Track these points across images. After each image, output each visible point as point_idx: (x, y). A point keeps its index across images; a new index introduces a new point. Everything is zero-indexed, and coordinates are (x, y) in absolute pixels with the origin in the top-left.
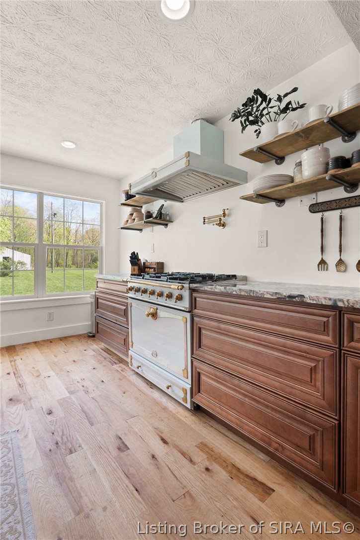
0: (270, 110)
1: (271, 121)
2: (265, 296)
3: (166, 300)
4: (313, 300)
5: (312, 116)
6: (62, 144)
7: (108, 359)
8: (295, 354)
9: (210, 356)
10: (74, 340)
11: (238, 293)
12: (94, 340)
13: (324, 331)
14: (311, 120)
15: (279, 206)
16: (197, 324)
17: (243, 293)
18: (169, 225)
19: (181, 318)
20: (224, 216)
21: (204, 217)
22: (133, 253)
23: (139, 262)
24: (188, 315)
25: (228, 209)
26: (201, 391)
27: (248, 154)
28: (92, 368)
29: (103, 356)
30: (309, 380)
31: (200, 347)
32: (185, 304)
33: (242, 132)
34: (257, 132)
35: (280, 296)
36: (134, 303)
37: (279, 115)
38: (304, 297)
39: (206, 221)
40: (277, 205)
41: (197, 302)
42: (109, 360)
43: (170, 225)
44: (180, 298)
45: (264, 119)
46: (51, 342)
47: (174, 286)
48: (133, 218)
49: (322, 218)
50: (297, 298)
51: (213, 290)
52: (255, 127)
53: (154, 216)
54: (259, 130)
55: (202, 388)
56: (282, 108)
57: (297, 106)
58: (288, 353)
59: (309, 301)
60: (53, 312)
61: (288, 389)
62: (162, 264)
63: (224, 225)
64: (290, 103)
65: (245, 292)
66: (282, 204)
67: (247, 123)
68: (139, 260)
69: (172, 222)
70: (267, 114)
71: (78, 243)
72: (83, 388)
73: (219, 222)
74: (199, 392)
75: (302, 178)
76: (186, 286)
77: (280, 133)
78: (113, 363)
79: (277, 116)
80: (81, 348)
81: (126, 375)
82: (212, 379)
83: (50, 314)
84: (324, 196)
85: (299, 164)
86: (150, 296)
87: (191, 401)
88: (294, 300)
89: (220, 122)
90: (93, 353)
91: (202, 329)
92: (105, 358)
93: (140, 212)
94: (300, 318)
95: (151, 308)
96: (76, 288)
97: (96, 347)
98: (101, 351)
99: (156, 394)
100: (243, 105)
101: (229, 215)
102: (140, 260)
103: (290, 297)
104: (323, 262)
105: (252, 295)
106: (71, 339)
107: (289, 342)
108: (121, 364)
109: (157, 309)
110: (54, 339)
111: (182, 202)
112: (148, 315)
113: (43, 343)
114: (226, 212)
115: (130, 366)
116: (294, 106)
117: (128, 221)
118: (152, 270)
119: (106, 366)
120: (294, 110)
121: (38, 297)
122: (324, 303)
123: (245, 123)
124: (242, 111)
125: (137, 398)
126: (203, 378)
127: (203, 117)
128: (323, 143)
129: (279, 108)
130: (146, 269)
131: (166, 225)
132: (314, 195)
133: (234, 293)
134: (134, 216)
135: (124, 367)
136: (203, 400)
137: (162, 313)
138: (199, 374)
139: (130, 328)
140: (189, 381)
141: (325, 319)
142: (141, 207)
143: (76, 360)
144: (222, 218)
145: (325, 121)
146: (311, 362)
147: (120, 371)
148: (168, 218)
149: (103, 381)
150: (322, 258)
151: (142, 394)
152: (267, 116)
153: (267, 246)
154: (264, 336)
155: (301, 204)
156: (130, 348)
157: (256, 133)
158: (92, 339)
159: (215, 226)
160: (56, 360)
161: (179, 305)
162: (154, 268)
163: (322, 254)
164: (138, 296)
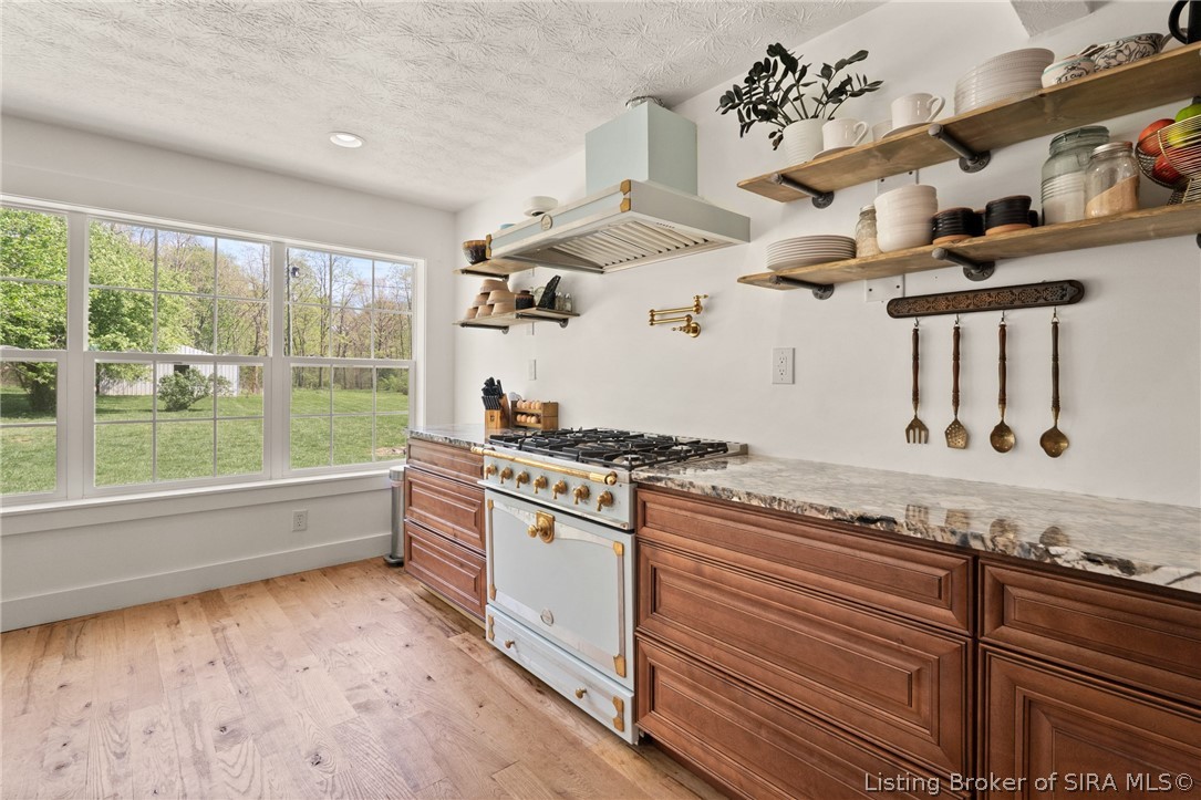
0: (802, 89)
1: (807, 117)
2: (807, 513)
3: (577, 503)
4: (916, 530)
5: (899, 116)
6: (333, 139)
7: (436, 622)
8: (873, 642)
9: (676, 632)
10: (354, 575)
11: (745, 500)
12: (399, 574)
13: (940, 597)
14: (897, 125)
15: (821, 298)
16: (648, 559)
17: (755, 502)
18: (570, 321)
19: (611, 544)
20: (697, 311)
21: (652, 311)
22: (490, 382)
23: (501, 401)
24: (627, 540)
25: (705, 296)
26: (657, 707)
27: (757, 186)
28: (402, 644)
29: (423, 615)
30: (906, 700)
31: (654, 609)
32: (622, 513)
33: (741, 135)
34: (776, 137)
35: (840, 516)
36: (500, 503)
37: (824, 105)
38: (895, 523)
39: (656, 318)
40: (816, 295)
41: (649, 512)
42: (440, 623)
43: (572, 321)
44: (608, 500)
45: (788, 108)
46: (303, 580)
47: (596, 472)
48: (488, 302)
49: (916, 331)
50: (879, 524)
51: (685, 490)
52: (769, 127)
53: (537, 299)
54: (779, 134)
55: (659, 700)
56: (830, 90)
57: (863, 85)
58: (858, 639)
59: (905, 532)
60: (307, 512)
61: (858, 717)
62: (555, 406)
63: (696, 330)
64: (849, 80)
65: (761, 499)
66: (828, 293)
67: (753, 117)
68: (501, 395)
69: (578, 315)
70: (795, 99)
71: (347, 334)
72: (388, 697)
73: (685, 324)
74: (653, 708)
75: (876, 246)
76: (623, 474)
77: (828, 146)
78: (448, 632)
79: (821, 106)
80: (373, 594)
81: (479, 661)
82: (682, 681)
83: (299, 516)
84: (920, 284)
85: (870, 215)
86: (539, 489)
87: (634, 727)
88: (873, 526)
89: (688, 104)
90: (400, 606)
91: (658, 572)
92: (430, 619)
93: (502, 288)
94: (887, 567)
95: (538, 516)
96: (344, 439)
97: (408, 590)
98: (419, 601)
99: (551, 709)
100: (746, 81)
101: (709, 309)
102: (503, 395)
103: (864, 519)
104: (917, 428)
105: (776, 507)
106: (348, 571)
107: (860, 616)
108: (467, 634)
109: (554, 519)
110: (308, 572)
111: (602, 272)
112: (534, 534)
113: (284, 584)
114: (703, 302)
115: (487, 639)
116: (857, 88)
117: (477, 308)
118: (533, 419)
119: (432, 637)
120: (854, 95)
121: (271, 479)
122: (940, 540)
123: (749, 116)
124: (744, 91)
125: (510, 719)
126: (662, 678)
127: (652, 93)
128: (917, 169)
129: (826, 92)
130: (519, 417)
131: (564, 322)
132: (898, 280)
133: (735, 499)
134: (491, 297)
135: (474, 640)
136: (661, 726)
137: (564, 528)
138: (653, 669)
139: (488, 555)
140: (630, 682)
141: (942, 573)
142: (507, 277)
143: (363, 625)
144: (693, 314)
145: (931, 133)
146: (911, 663)
147: (466, 651)
148: (568, 306)
149: (429, 678)
150: (916, 416)
151: (521, 709)
152: (797, 103)
153: (794, 382)
154: (802, 597)
155: (868, 296)
156: (489, 600)
157: (772, 140)
158: (397, 570)
159: (678, 331)
160: (318, 627)
161: (606, 515)
162: (538, 416)
163: (916, 408)
164: (510, 486)
